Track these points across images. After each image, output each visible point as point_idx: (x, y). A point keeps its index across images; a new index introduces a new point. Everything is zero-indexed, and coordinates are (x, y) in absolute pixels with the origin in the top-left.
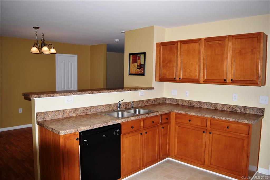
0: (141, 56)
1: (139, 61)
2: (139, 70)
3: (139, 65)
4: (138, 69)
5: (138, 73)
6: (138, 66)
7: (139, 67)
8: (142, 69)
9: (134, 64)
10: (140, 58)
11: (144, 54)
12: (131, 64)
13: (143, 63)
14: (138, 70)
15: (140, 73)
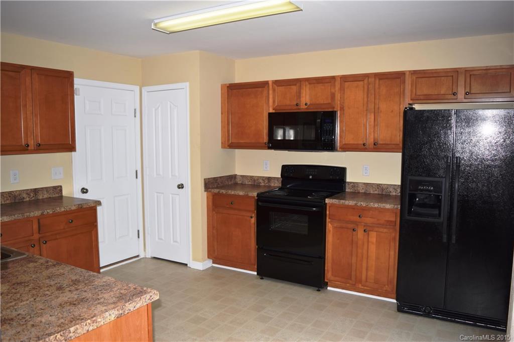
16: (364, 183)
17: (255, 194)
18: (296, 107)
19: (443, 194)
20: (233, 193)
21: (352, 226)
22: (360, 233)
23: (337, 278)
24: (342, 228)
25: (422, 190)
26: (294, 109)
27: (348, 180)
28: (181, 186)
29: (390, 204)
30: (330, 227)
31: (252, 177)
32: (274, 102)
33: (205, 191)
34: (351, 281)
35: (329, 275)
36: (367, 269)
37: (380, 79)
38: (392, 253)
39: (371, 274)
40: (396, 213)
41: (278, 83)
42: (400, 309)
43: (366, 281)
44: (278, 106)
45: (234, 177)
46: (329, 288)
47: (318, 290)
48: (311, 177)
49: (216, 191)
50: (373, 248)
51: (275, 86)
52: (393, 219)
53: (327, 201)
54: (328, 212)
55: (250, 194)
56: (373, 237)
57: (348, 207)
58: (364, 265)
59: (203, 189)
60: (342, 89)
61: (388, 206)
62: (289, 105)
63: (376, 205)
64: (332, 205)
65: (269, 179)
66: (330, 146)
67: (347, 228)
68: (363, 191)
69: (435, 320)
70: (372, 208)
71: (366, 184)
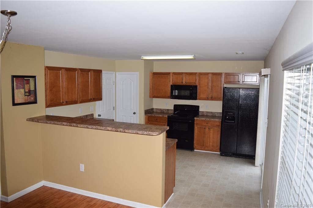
0: (29, 80)
1: (27, 86)
2: (28, 97)
3: (27, 91)
4: (26, 96)
5: (27, 102)
6: (25, 92)
7: (27, 94)
8: (31, 96)
9: (19, 90)
10: (28, 82)
11: (34, 77)
12: (16, 91)
13: (32, 88)
14: (26, 98)
15: (29, 100)
16: (206, 112)
17: (167, 116)
18: (181, 83)
19: (236, 115)
20: (157, 116)
21: (204, 127)
22: (207, 129)
23: (199, 146)
24: (200, 128)
25: (228, 114)
26: (181, 84)
27: (200, 110)
28: (134, 113)
29: (218, 119)
30: (196, 127)
31: (161, 109)
32: (173, 81)
33: (145, 115)
34: (203, 146)
35: (195, 145)
36: (209, 142)
37: (214, 75)
38: (218, 136)
39: (211, 144)
40: (220, 122)
41: (174, 73)
42: (221, 155)
43: (209, 146)
44: (174, 82)
45: (153, 109)
46: (195, 150)
47: (191, 151)
48: (186, 109)
49: (150, 115)
50: (211, 134)
51: (173, 74)
52: (219, 124)
53: (195, 118)
54: (195, 122)
55: (165, 116)
56: (212, 131)
57: (202, 120)
58: (209, 140)
59: (144, 114)
60: (200, 78)
61: (217, 120)
62: (179, 82)
63: (213, 120)
64: (197, 120)
65: (168, 110)
66: (195, 98)
67: (202, 128)
68: (206, 115)
69: (233, 158)
70: (211, 121)
71: (207, 112)
